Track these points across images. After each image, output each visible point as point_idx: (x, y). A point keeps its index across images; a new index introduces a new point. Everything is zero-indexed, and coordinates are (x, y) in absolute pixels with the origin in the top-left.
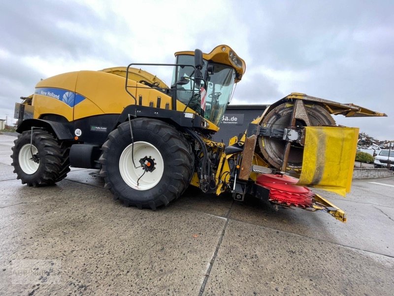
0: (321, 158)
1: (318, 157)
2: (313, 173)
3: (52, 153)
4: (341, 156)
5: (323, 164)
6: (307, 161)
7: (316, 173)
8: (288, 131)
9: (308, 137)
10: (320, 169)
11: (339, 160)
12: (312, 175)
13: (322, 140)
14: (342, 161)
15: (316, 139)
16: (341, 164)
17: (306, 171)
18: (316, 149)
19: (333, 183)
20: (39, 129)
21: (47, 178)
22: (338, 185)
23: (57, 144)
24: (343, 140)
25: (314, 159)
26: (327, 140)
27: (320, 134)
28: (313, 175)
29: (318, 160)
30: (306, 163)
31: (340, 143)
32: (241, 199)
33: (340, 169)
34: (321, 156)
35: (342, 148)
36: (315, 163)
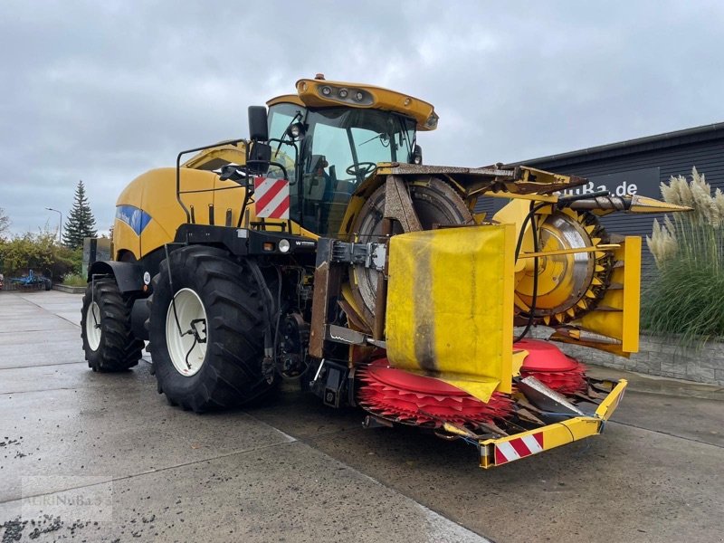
0: (424, 306)
1: (417, 302)
2: (412, 340)
3: (112, 316)
4: (473, 297)
5: (430, 318)
6: (396, 313)
7: (417, 341)
8: (374, 247)
9: (394, 259)
10: (425, 330)
11: (470, 308)
12: (410, 344)
13: (424, 262)
14: (478, 310)
15: (410, 261)
16: (477, 318)
17: (395, 336)
18: (411, 285)
19: (468, 367)
20: (103, 277)
21: (108, 358)
22: (480, 371)
23: (122, 299)
24: (473, 257)
25: (409, 307)
26: (433, 261)
27: (419, 249)
28: (413, 345)
29: (417, 308)
30: (394, 317)
31: (467, 266)
32: (333, 402)
33: (476, 331)
34: (425, 300)
35: (474, 276)
36: (413, 315)
